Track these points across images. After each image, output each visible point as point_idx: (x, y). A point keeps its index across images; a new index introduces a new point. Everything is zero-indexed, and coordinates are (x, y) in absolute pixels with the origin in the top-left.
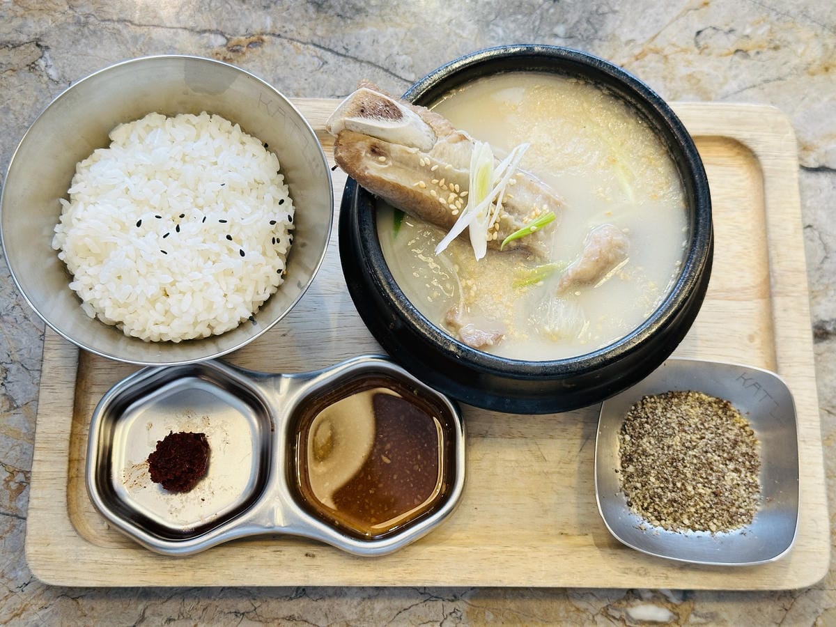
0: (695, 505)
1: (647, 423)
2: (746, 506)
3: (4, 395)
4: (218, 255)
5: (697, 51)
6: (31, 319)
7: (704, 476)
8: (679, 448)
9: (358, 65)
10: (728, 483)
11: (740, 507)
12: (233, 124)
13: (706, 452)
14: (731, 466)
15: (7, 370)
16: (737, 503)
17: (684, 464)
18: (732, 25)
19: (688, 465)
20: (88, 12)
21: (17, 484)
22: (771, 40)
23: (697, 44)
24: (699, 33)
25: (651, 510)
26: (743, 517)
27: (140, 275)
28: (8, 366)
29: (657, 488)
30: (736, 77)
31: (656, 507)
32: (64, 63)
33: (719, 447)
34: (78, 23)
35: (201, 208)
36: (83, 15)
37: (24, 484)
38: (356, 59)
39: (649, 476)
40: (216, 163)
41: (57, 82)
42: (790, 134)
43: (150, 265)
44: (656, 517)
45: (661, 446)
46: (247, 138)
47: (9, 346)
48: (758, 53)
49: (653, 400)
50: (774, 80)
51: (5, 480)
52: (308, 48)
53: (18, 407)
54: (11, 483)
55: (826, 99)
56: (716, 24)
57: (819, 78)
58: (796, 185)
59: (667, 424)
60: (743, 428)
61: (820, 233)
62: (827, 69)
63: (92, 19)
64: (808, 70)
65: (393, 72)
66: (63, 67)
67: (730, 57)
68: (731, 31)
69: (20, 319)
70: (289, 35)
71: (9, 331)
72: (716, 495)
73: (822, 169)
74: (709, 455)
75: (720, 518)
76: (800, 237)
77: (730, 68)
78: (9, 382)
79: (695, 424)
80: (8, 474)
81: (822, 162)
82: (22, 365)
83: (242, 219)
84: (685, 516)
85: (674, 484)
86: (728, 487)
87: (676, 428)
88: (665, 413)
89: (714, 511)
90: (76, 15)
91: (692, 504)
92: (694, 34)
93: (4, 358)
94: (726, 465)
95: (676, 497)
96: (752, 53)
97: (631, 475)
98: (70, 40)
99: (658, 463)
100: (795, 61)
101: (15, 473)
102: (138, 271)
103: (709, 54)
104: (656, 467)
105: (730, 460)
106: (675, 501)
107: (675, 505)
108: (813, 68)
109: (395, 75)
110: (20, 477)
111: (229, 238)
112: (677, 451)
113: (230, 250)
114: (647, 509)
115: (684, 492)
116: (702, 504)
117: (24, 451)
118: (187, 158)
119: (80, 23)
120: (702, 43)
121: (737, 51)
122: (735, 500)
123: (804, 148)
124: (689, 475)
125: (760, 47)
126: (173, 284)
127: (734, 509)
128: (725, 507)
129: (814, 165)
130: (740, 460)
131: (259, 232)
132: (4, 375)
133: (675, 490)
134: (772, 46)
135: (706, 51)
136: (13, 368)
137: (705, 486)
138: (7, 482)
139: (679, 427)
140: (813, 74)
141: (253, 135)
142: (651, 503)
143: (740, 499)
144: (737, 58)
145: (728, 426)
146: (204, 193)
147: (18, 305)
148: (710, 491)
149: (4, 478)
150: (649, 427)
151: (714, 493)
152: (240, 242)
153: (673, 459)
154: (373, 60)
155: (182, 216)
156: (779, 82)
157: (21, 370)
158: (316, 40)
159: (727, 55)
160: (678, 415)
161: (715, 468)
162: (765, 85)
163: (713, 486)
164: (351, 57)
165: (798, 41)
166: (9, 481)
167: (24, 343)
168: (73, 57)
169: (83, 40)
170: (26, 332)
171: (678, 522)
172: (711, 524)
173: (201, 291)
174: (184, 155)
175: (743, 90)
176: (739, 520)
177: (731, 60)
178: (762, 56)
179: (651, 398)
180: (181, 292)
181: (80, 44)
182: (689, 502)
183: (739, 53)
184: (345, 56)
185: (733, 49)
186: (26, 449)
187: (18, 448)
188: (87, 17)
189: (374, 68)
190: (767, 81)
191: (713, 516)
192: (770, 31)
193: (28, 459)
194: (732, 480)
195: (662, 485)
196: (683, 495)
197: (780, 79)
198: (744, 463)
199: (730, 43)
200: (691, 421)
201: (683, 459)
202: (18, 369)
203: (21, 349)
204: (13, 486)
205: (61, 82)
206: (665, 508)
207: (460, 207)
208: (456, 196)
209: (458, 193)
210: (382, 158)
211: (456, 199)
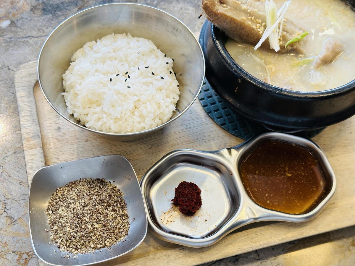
0: (95, 235)
1: (60, 201)
2: (123, 227)
3: (7, 216)
6: (13, 176)
7: (96, 218)
8: (79, 208)
10: (110, 218)
11: (120, 229)
13: (95, 206)
14: (110, 209)
15: (5, 204)
16: (118, 227)
17: (84, 215)
19: (86, 215)
20: (10, 37)
21: (24, 260)
25: (71, 246)
26: (123, 233)
28: (5, 202)
29: (72, 233)
31: (74, 243)
32: (3, 60)
33: (102, 201)
34: (6, 42)
36: (8, 38)
37: (28, 259)
39: (66, 228)
41: (2, 68)
44: (75, 249)
45: (69, 210)
47: (4, 192)
49: (62, 189)
51: (17, 260)
53: (15, 221)
54: (21, 261)
59: (70, 198)
60: (113, 188)
63: (12, 39)
66: (3, 61)
69: (7, 178)
71: (2, 185)
72: (105, 226)
74: (97, 207)
75: (110, 237)
78: (8, 210)
79: (86, 193)
80: (18, 256)
82: (13, 199)
84: (91, 243)
85: (81, 228)
86: (110, 220)
87: (76, 198)
88: (69, 193)
89: (106, 235)
90: (4, 39)
91: (93, 235)
93: (2, 198)
94: (107, 209)
95: (83, 234)
97: (57, 231)
98: (4, 49)
99: (69, 219)
101: (21, 254)
104: (69, 222)
105: (109, 206)
106: (83, 236)
107: (84, 238)
110: (25, 256)
111: (153, 74)
112: (79, 209)
114: (69, 247)
115: (87, 230)
116: (98, 233)
117: (24, 242)
119: (7, 42)
122: (116, 225)
124: (88, 220)
127: (117, 230)
128: (111, 231)
130: (114, 205)
132: (5, 206)
133: (82, 230)
136: (8, 202)
137: (98, 223)
138: (18, 260)
139: (77, 198)
142: (71, 242)
143: (119, 224)
145: (105, 190)
147: (4, 171)
148: (101, 225)
149: (16, 259)
150: (61, 202)
151: (103, 225)
153: (76, 214)
157: (13, 202)
160: (76, 192)
161: (101, 212)
163: (102, 222)
166: (19, 260)
167: (12, 188)
168: (7, 56)
169: (11, 48)
170: (11, 183)
171: (88, 248)
172: (106, 242)
176: (121, 235)
179: (60, 189)
181: (9, 50)
182: (92, 234)
186: (25, 241)
187: (20, 241)
188: (10, 39)
191: (106, 238)
193: (27, 245)
194: (112, 215)
195: (74, 230)
196: (87, 231)
198: (117, 206)
200: (84, 193)
201: (83, 213)
202: (11, 202)
203: (10, 192)
204: (22, 261)
205: (3, 67)
206: (79, 242)
207: (263, 30)
208: (260, 25)
209: (261, 24)
210: (225, 5)
211: (260, 27)
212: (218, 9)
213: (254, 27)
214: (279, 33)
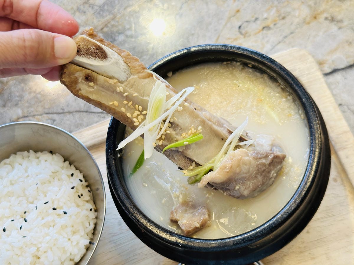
4: (53, 221)
5: (242, 37)
9: (71, 115)
12: (28, 152)
18: (256, 16)
22: (279, 15)
23: (241, 33)
24: (240, 27)
27: (19, 256)
30: (268, 42)
35: (32, 203)
38: (70, 112)
40: (28, 176)
42: (311, 59)
43: (21, 248)
46: (39, 154)
48: (275, 25)
50: (289, 35)
52: (44, 117)
55: (321, 33)
56: (247, 19)
57: (314, 24)
58: (325, 85)
61: (347, 106)
62: (315, 18)
64: (305, 22)
65: (91, 111)
67: (261, 33)
68: (257, 19)
70: (32, 114)
73: (335, 71)
76: (339, 113)
77: (263, 38)
81: (333, 67)
83: (56, 195)
92: (237, 29)
96: (272, 26)
100: (296, 20)
102: (17, 255)
103: (249, 36)
108: (308, 19)
109: (92, 112)
111: (54, 209)
113: (59, 215)
118: (13, 182)
120: (243, 32)
121: (264, 28)
123: (320, 64)
125: (275, 21)
126: (38, 250)
129: (328, 70)
131: (69, 197)
134: (281, 17)
135: (247, 35)
140: (309, 23)
141: (42, 151)
144: (265, 32)
146: (30, 194)
152: (61, 208)
154: (78, 109)
155: (25, 213)
156: (292, 35)
158: (46, 111)
159: (259, 32)
162: (285, 40)
164: (67, 112)
165: (294, 9)
173: (55, 245)
174: (11, 181)
175: (274, 47)
177: (262, 34)
178: (278, 25)
180: (45, 252)
183: (265, 29)
184: (63, 113)
185: (261, 28)
189: (80, 114)
190: (286, 37)
192: (278, 11)
197: (292, 33)
199: (258, 25)
207: (140, 121)
208: (139, 113)
209: (141, 112)
210: (91, 84)
211: (138, 115)
212: (80, 89)
213: (128, 115)
214: (161, 129)
